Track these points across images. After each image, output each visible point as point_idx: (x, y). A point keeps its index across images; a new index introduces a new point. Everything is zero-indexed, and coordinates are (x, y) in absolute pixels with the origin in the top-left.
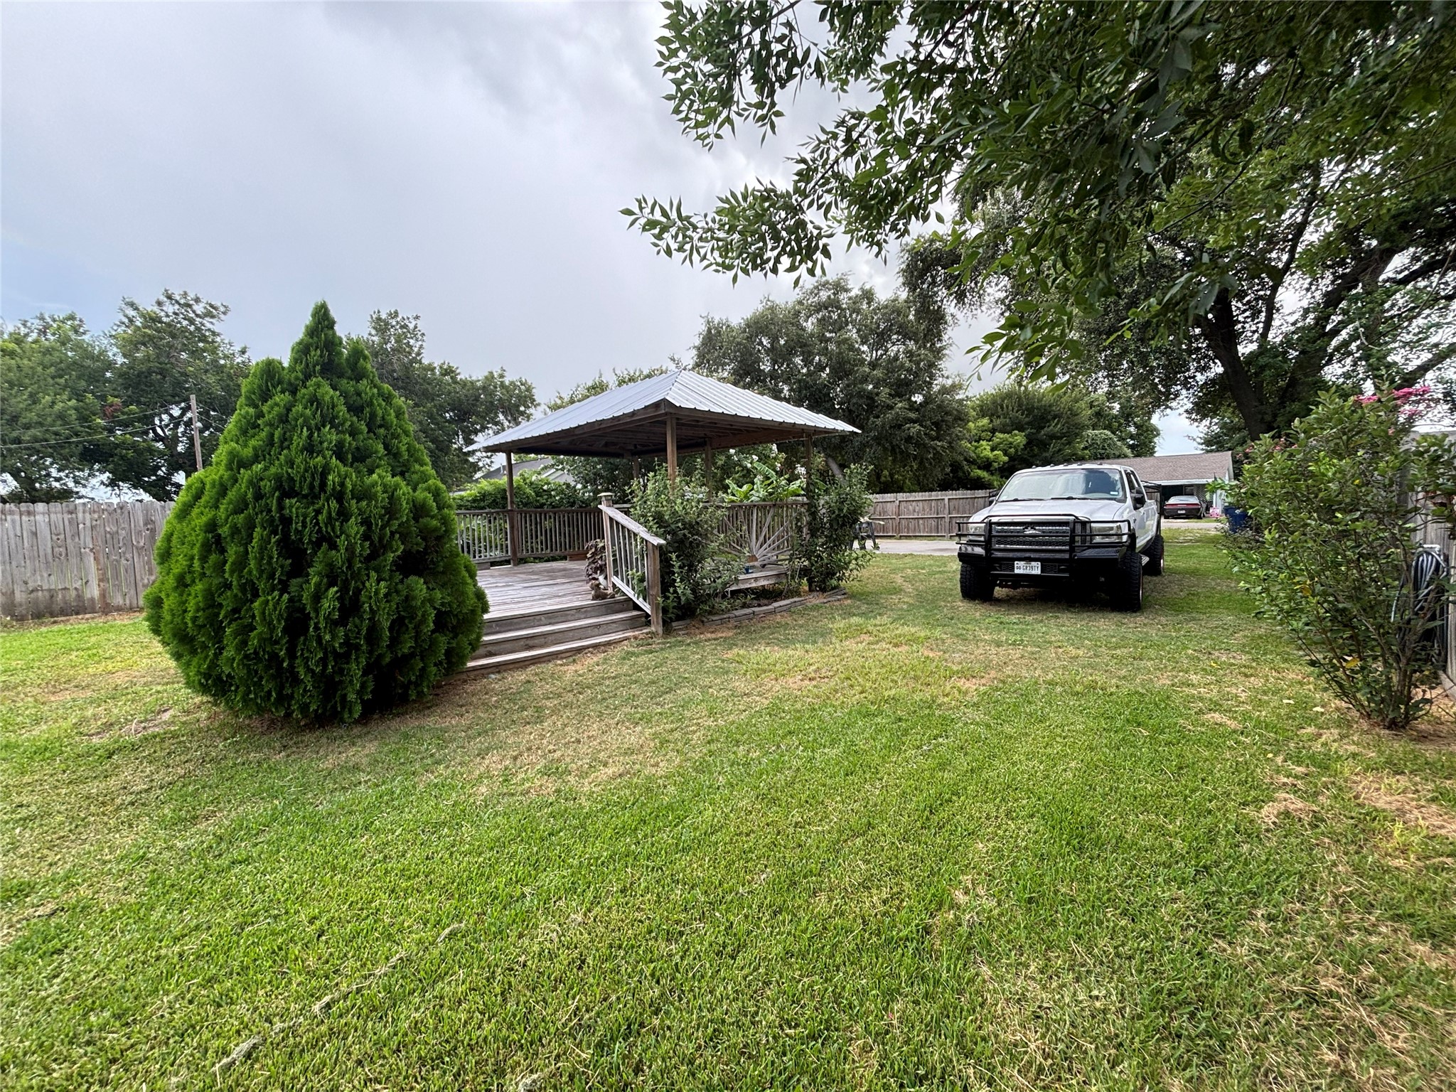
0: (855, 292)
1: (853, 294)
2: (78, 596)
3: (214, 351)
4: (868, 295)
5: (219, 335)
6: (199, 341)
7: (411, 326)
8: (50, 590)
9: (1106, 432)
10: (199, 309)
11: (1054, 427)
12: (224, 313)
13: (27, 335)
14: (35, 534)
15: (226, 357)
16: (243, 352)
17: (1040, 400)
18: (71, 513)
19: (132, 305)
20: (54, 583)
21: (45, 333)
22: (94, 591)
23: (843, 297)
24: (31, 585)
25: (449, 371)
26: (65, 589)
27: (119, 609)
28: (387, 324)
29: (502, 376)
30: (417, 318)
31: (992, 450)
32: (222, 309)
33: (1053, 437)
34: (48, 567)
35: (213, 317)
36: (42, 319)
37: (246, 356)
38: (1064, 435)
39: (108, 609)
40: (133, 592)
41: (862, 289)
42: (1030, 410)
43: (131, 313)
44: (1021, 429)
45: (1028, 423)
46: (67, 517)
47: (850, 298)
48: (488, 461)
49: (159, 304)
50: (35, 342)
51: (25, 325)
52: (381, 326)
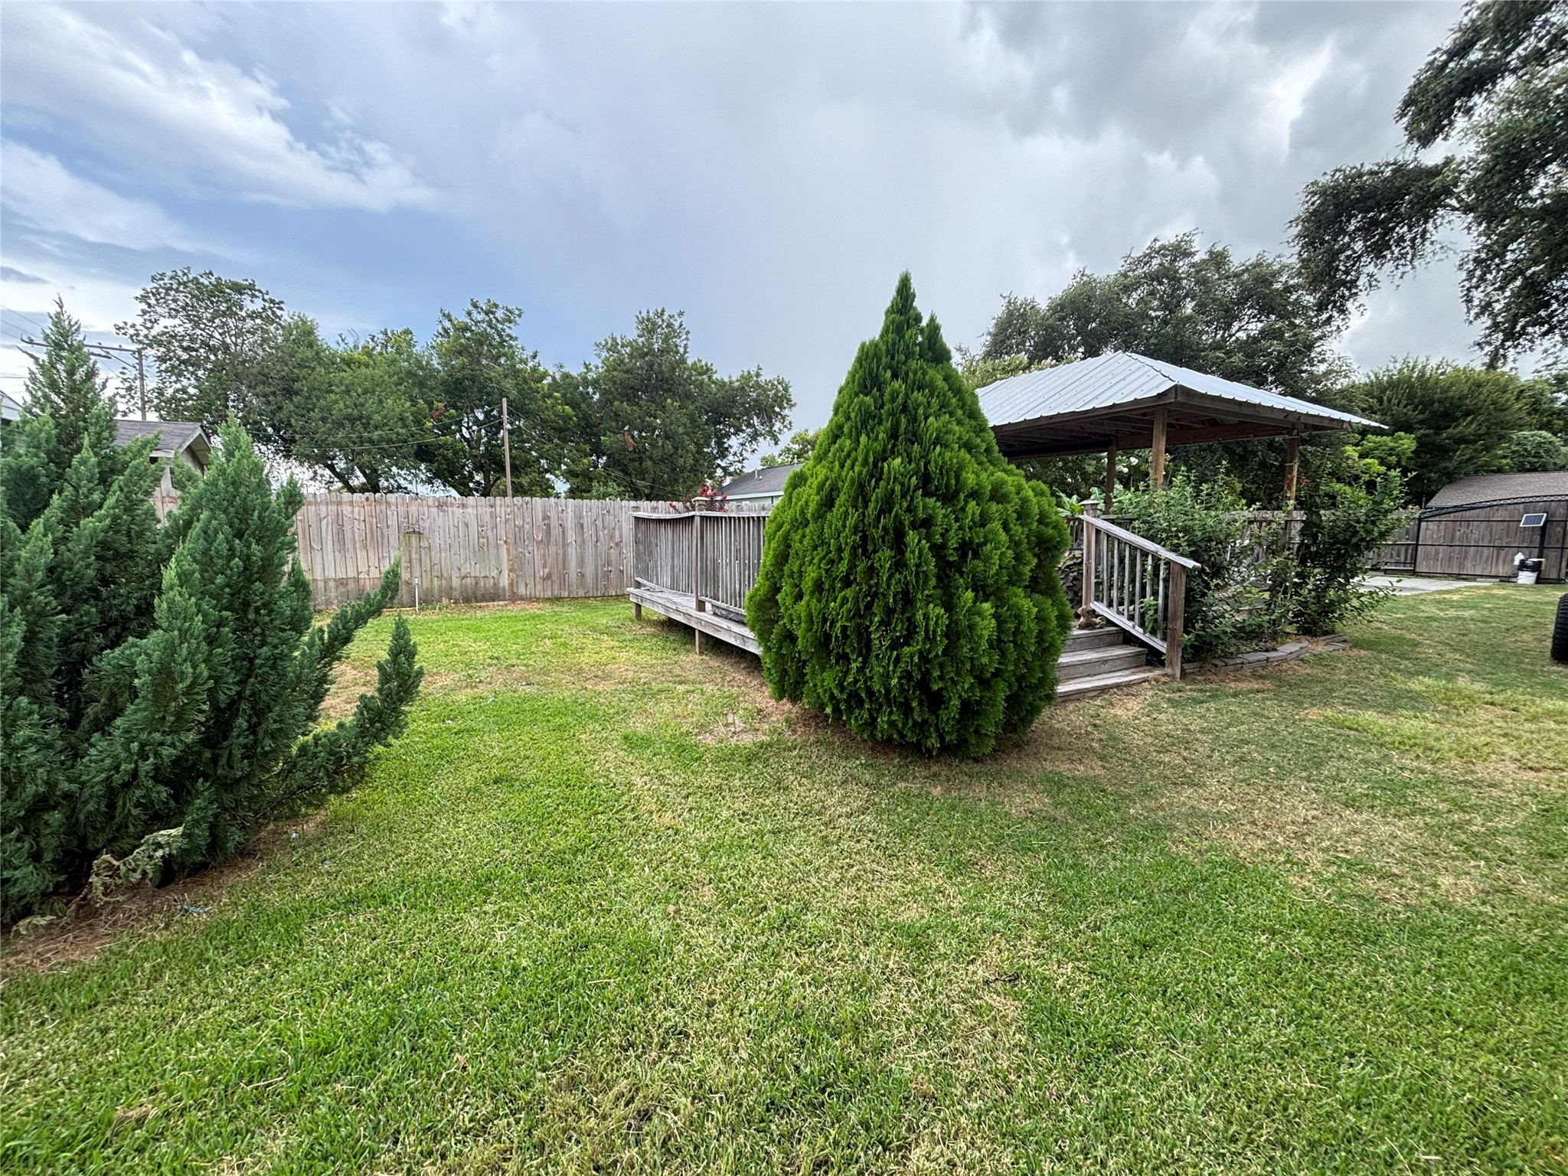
0: (1200, 256)
1: (1197, 259)
2: (495, 584)
3: (512, 357)
4: (1218, 259)
5: (516, 339)
6: (502, 346)
7: (676, 324)
8: (475, 577)
9: (1544, 433)
10: (500, 314)
11: (1466, 427)
12: (519, 316)
13: (374, 348)
14: (467, 525)
15: (522, 361)
16: (534, 357)
17: (1445, 391)
18: (491, 506)
19: (448, 317)
20: (476, 571)
21: (386, 346)
22: (505, 582)
23: (1182, 266)
24: (464, 572)
25: (707, 370)
26: (486, 577)
27: (522, 599)
28: (654, 324)
29: (758, 375)
30: (681, 314)
31: (1362, 456)
32: (517, 312)
33: (1463, 440)
34: (475, 556)
35: (510, 322)
36: (385, 333)
37: (536, 360)
38: (1480, 437)
39: (514, 598)
40: (532, 583)
41: (1211, 253)
42: (1426, 403)
43: (447, 324)
44: (1408, 429)
45: (1422, 422)
46: (489, 510)
47: (1193, 265)
48: (740, 465)
49: (469, 314)
50: (381, 354)
51: (373, 340)
52: (649, 327)
